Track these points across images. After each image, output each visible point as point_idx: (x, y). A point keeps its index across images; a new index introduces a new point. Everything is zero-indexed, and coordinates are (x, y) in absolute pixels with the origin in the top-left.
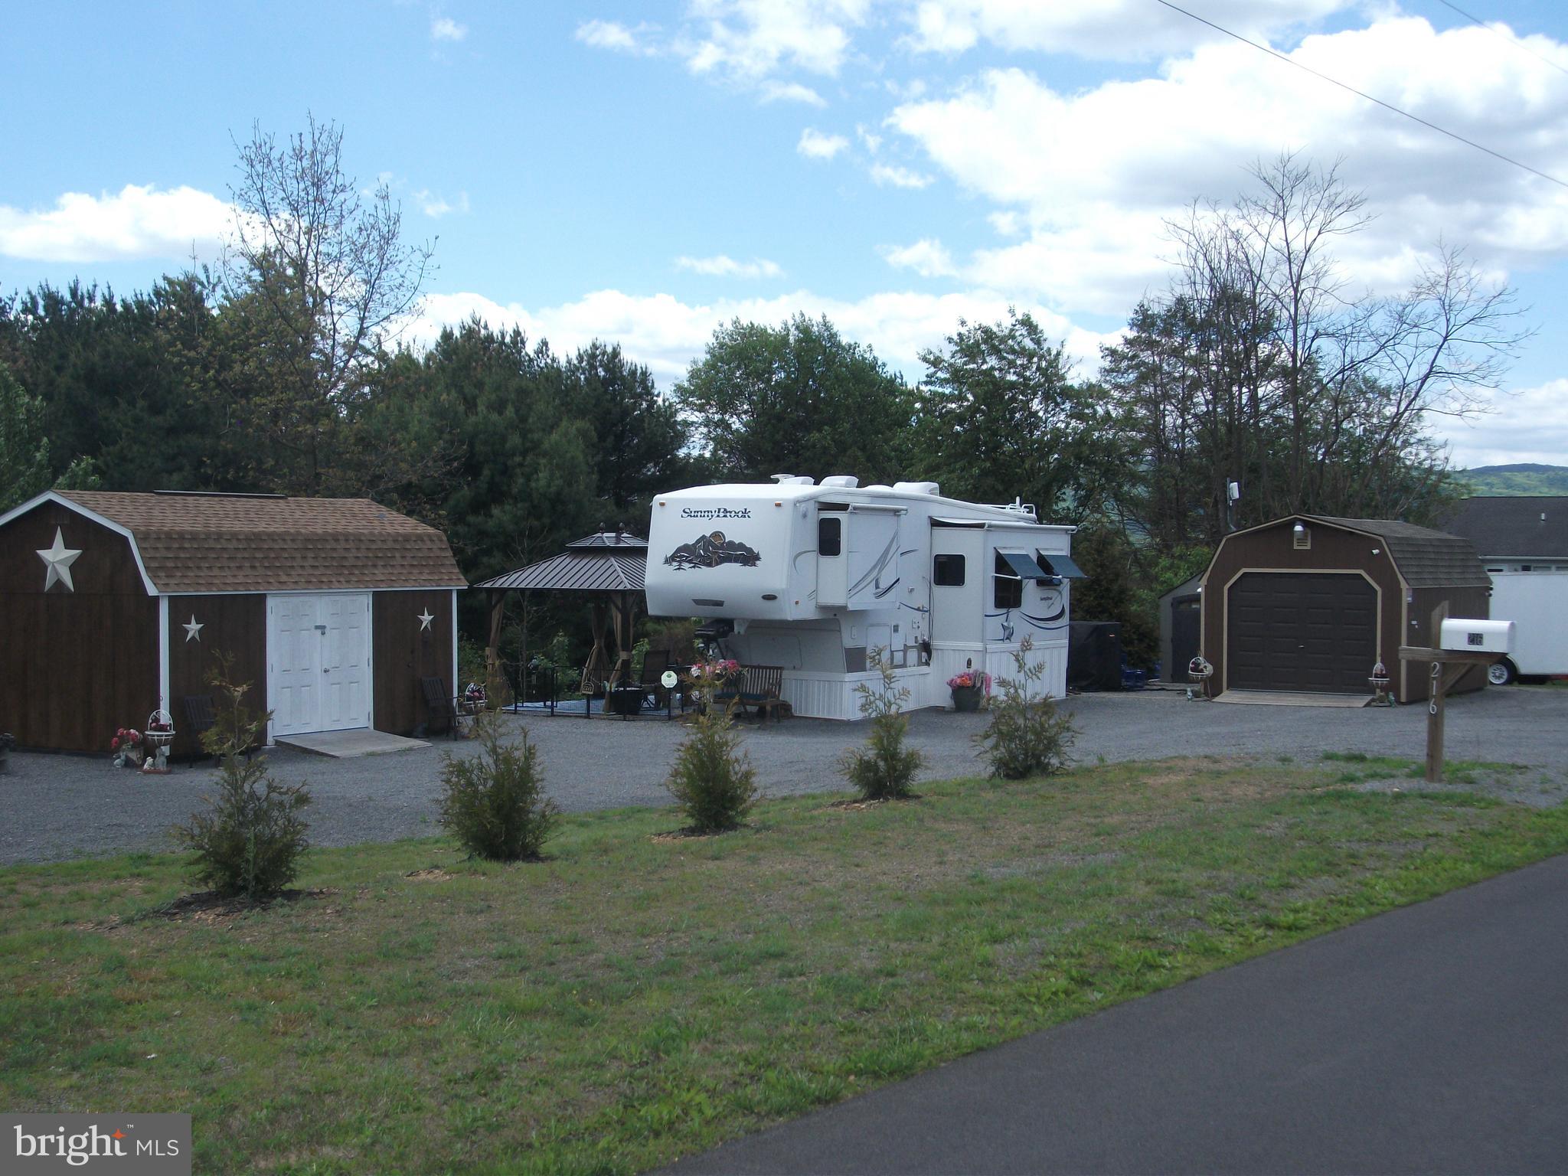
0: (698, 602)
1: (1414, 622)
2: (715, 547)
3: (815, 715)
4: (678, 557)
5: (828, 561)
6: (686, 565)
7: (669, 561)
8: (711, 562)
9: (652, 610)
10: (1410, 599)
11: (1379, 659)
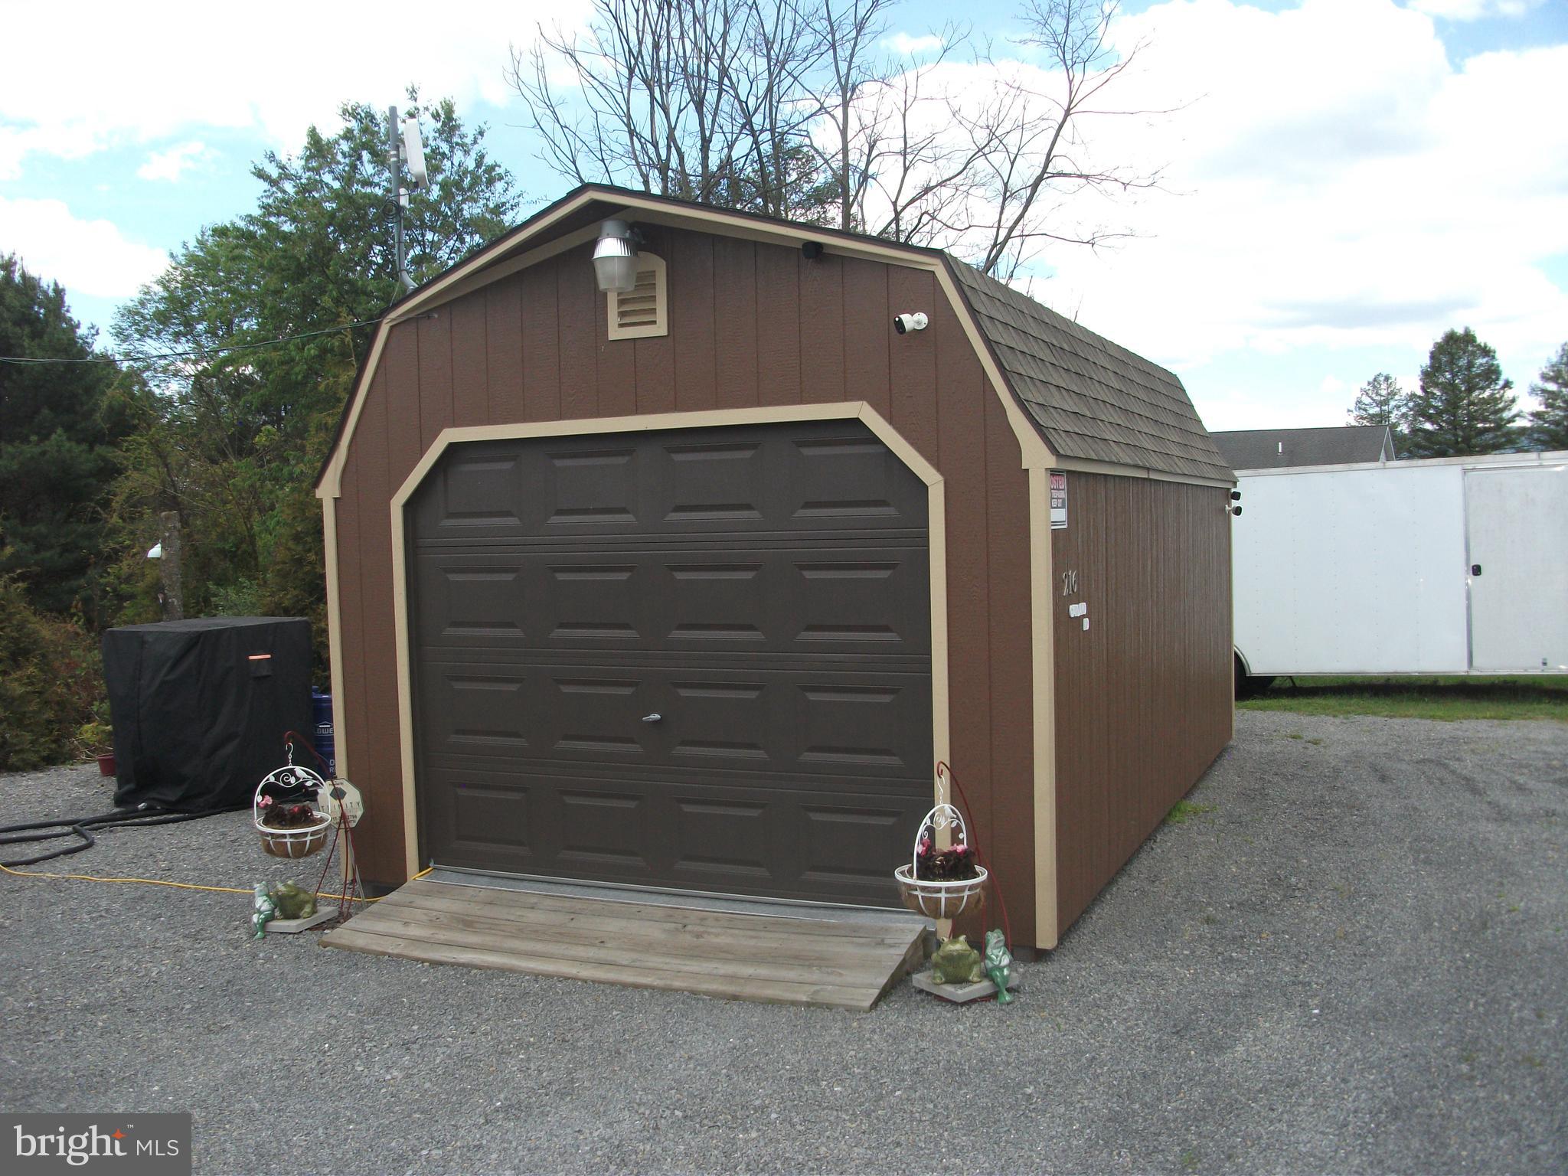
1: (1077, 610)
10: (1060, 515)
11: (942, 786)
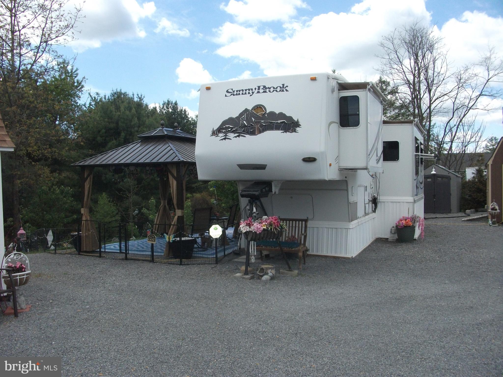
0: (242, 167)
2: (257, 117)
3: (325, 253)
4: (223, 129)
5: (349, 131)
6: (231, 135)
7: (215, 133)
8: (254, 131)
9: (201, 176)
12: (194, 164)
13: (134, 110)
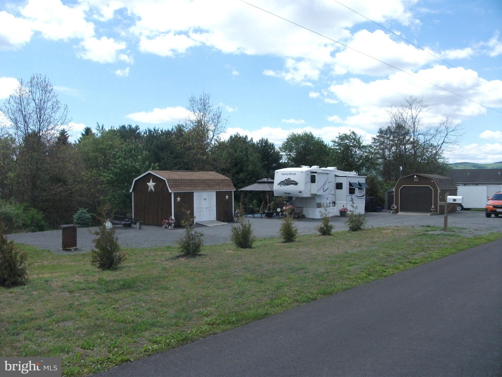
0: (285, 193)
1: (441, 197)
2: (288, 181)
3: (310, 217)
4: (281, 183)
5: (313, 184)
6: (282, 185)
7: (279, 184)
8: (288, 185)
9: (275, 195)
10: (440, 192)
11: (433, 205)
12: (273, 191)
13: (244, 152)
